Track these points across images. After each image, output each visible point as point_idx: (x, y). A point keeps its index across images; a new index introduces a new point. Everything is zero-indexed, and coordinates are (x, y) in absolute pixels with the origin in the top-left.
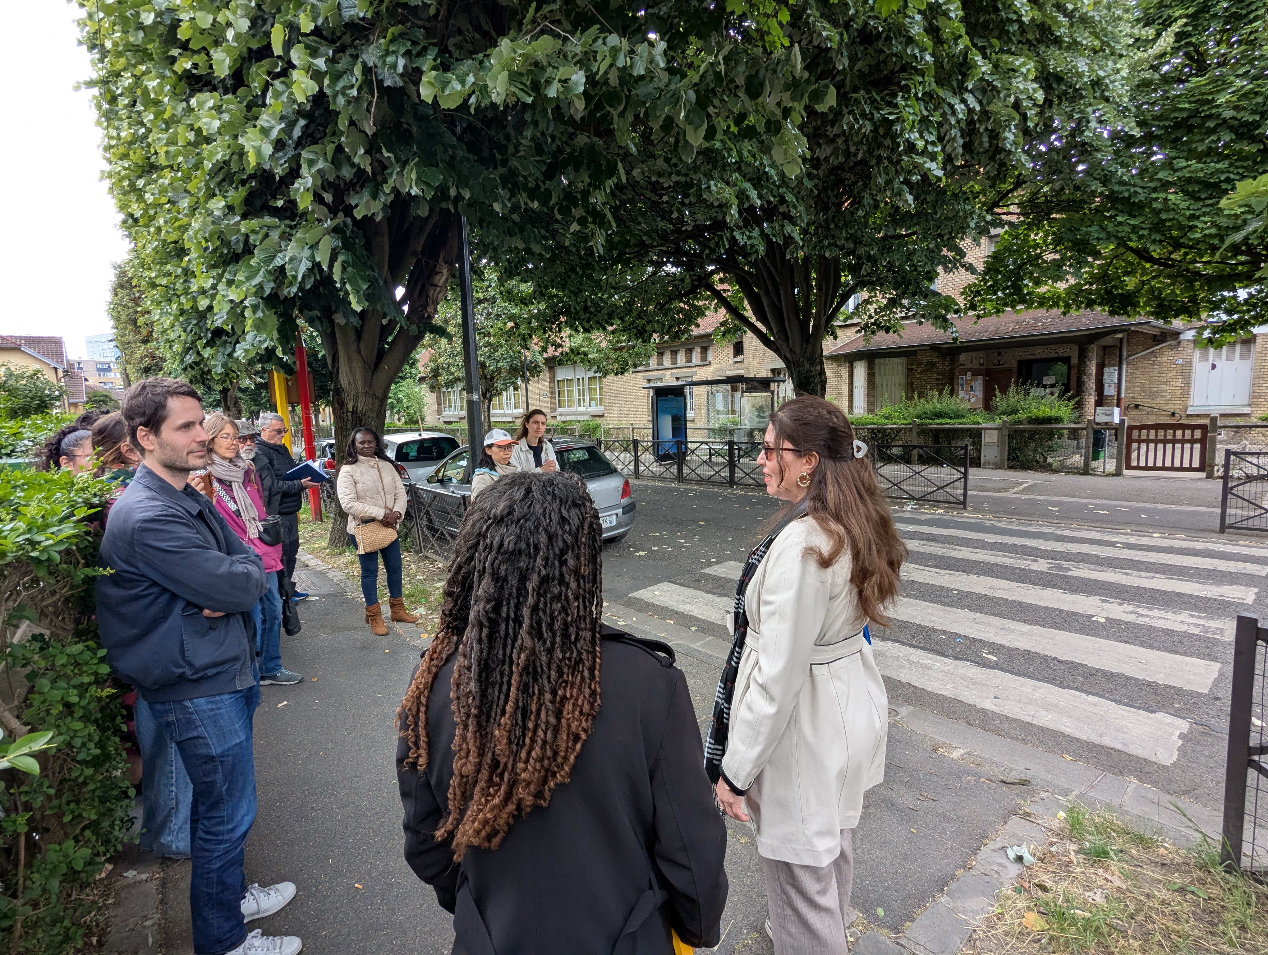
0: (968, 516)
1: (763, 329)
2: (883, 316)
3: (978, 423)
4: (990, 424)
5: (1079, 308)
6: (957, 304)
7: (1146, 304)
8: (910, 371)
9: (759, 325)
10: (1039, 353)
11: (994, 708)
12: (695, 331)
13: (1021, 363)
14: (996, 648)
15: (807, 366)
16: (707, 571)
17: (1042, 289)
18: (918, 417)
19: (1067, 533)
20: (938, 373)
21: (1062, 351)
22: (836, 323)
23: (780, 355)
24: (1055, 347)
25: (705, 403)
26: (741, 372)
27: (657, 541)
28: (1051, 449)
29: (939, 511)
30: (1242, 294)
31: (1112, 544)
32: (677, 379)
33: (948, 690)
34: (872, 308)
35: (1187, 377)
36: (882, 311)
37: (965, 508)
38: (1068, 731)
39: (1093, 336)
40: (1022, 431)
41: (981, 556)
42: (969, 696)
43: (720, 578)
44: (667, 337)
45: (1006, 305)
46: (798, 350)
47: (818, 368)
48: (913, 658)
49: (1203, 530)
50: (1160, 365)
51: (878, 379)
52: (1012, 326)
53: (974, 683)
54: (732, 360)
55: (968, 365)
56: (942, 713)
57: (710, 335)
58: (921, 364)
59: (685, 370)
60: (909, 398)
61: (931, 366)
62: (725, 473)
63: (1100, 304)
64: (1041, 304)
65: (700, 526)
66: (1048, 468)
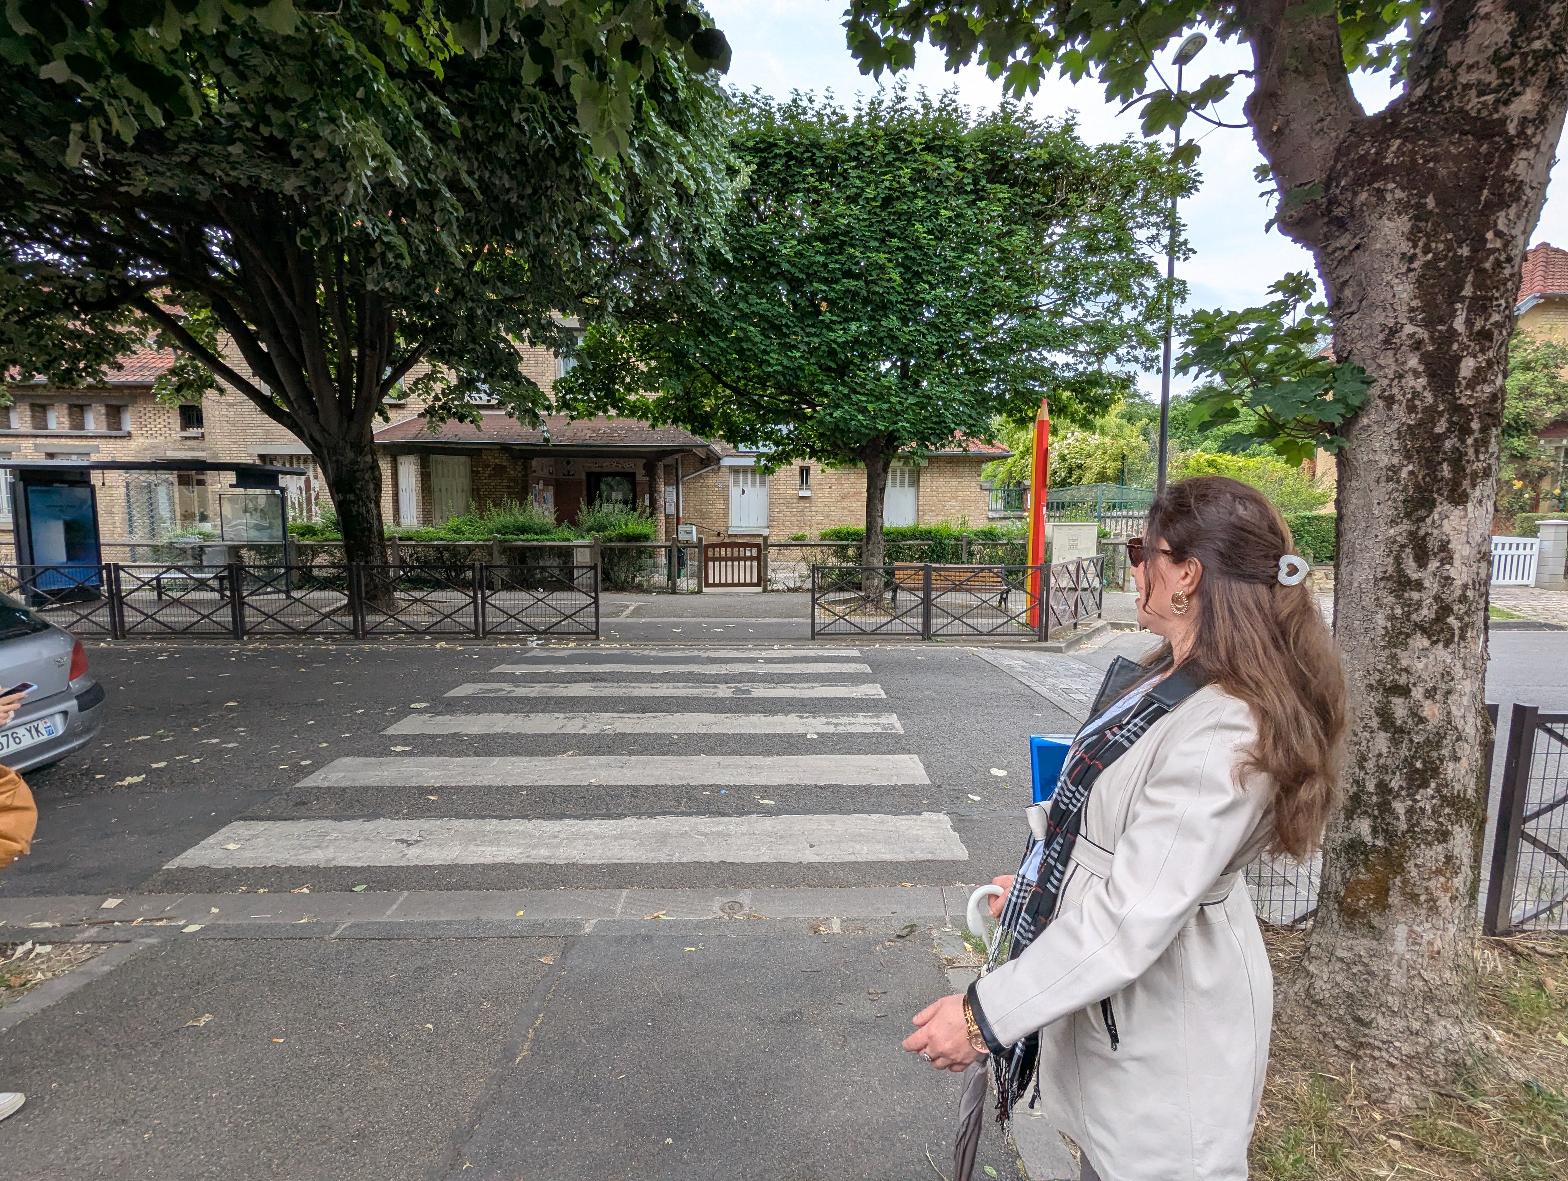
0: (604, 647)
1: (266, 389)
2: (453, 400)
3: (568, 540)
4: (580, 542)
5: (665, 422)
6: (547, 399)
7: (720, 428)
8: (474, 474)
9: (257, 383)
10: (608, 465)
11: (818, 859)
12: (112, 377)
13: (589, 475)
14: (766, 791)
15: (350, 454)
16: (308, 782)
17: (632, 397)
18: (498, 532)
19: (712, 654)
20: (510, 480)
21: (628, 466)
22: (386, 400)
23: (300, 434)
24: (621, 461)
25: (122, 500)
26: (201, 455)
27: (153, 750)
28: (641, 569)
29: (571, 645)
30: (784, 429)
31: (754, 661)
32: (51, 456)
33: (765, 855)
34: (438, 387)
35: (726, 500)
36: (451, 392)
37: (598, 638)
38: (888, 857)
39: (663, 453)
40: (612, 549)
41: (664, 690)
42: (789, 853)
43: (344, 790)
44: (40, 378)
45: (598, 408)
46: (334, 428)
47: (369, 459)
48: (702, 828)
49: (799, 639)
50: (707, 486)
51: (435, 482)
52: (589, 434)
53: (781, 837)
54: (177, 433)
55: (539, 473)
56: (779, 885)
57: (150, 387)
58: (488, 466)
59: (70, 442)
60: (481, 508)
61: (500, 470)
62: (225, 616)
63: (683, 422)
64: (633, 413)
65: (231, 709)
66: (639, 589)
